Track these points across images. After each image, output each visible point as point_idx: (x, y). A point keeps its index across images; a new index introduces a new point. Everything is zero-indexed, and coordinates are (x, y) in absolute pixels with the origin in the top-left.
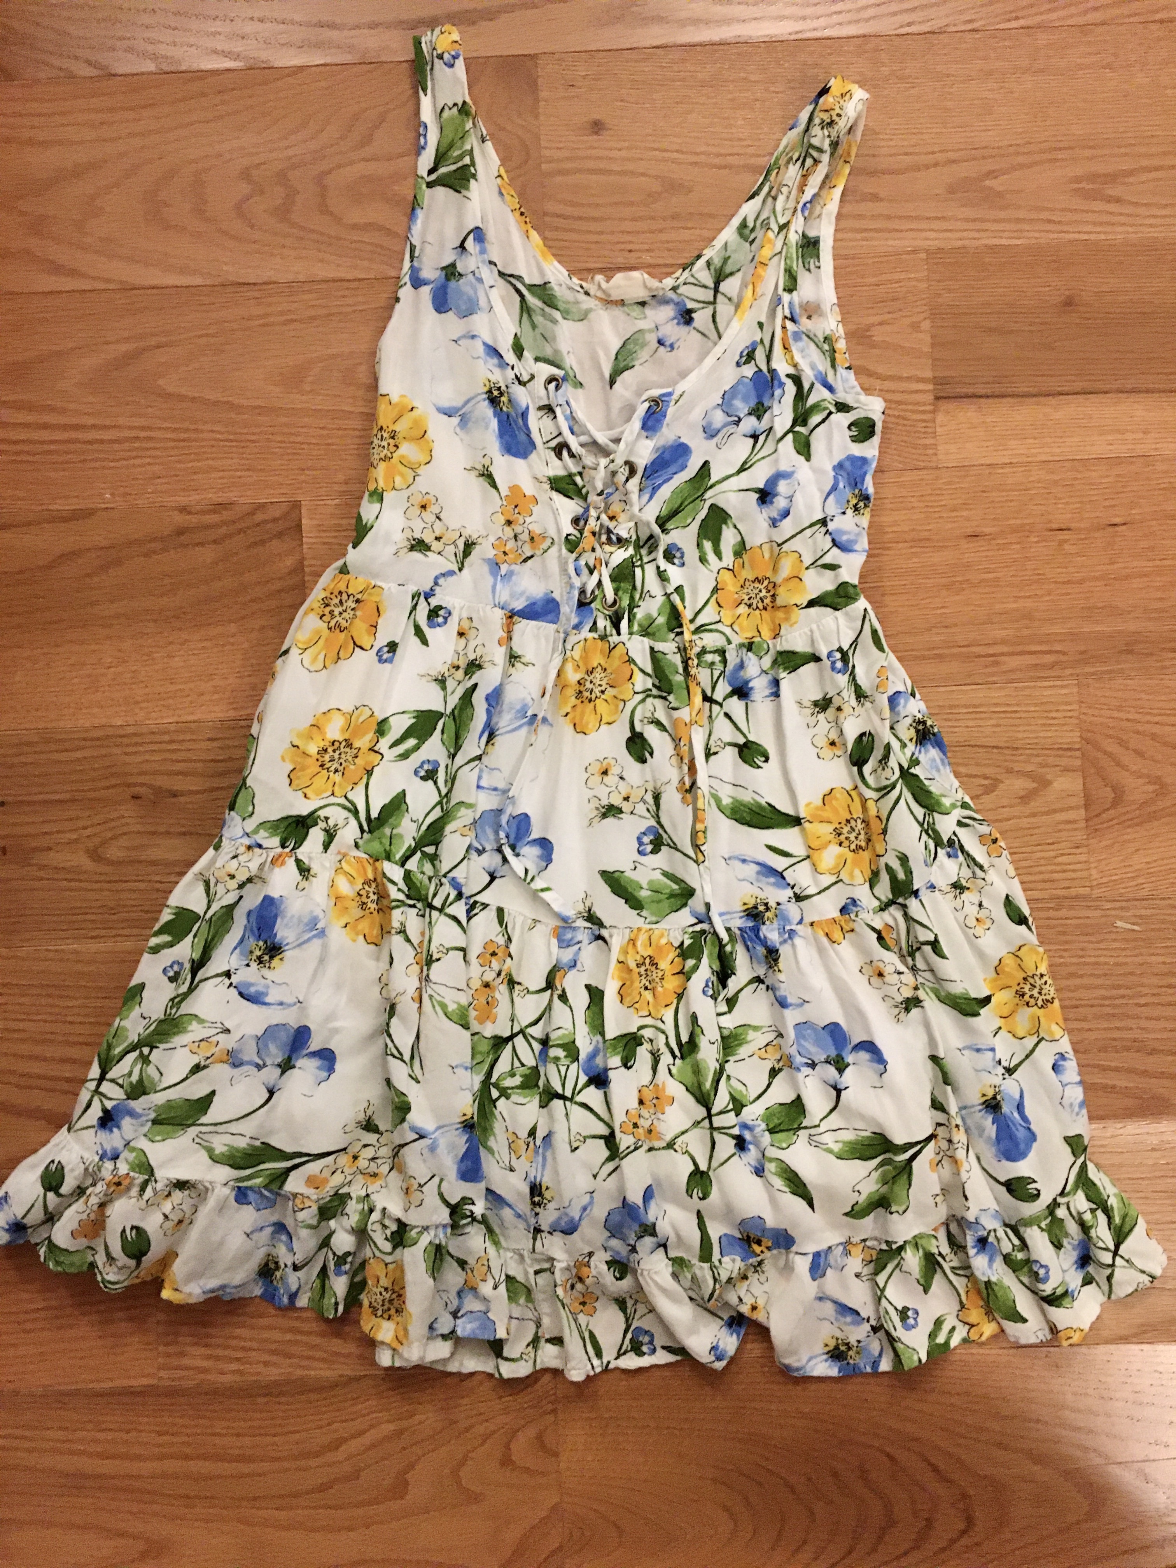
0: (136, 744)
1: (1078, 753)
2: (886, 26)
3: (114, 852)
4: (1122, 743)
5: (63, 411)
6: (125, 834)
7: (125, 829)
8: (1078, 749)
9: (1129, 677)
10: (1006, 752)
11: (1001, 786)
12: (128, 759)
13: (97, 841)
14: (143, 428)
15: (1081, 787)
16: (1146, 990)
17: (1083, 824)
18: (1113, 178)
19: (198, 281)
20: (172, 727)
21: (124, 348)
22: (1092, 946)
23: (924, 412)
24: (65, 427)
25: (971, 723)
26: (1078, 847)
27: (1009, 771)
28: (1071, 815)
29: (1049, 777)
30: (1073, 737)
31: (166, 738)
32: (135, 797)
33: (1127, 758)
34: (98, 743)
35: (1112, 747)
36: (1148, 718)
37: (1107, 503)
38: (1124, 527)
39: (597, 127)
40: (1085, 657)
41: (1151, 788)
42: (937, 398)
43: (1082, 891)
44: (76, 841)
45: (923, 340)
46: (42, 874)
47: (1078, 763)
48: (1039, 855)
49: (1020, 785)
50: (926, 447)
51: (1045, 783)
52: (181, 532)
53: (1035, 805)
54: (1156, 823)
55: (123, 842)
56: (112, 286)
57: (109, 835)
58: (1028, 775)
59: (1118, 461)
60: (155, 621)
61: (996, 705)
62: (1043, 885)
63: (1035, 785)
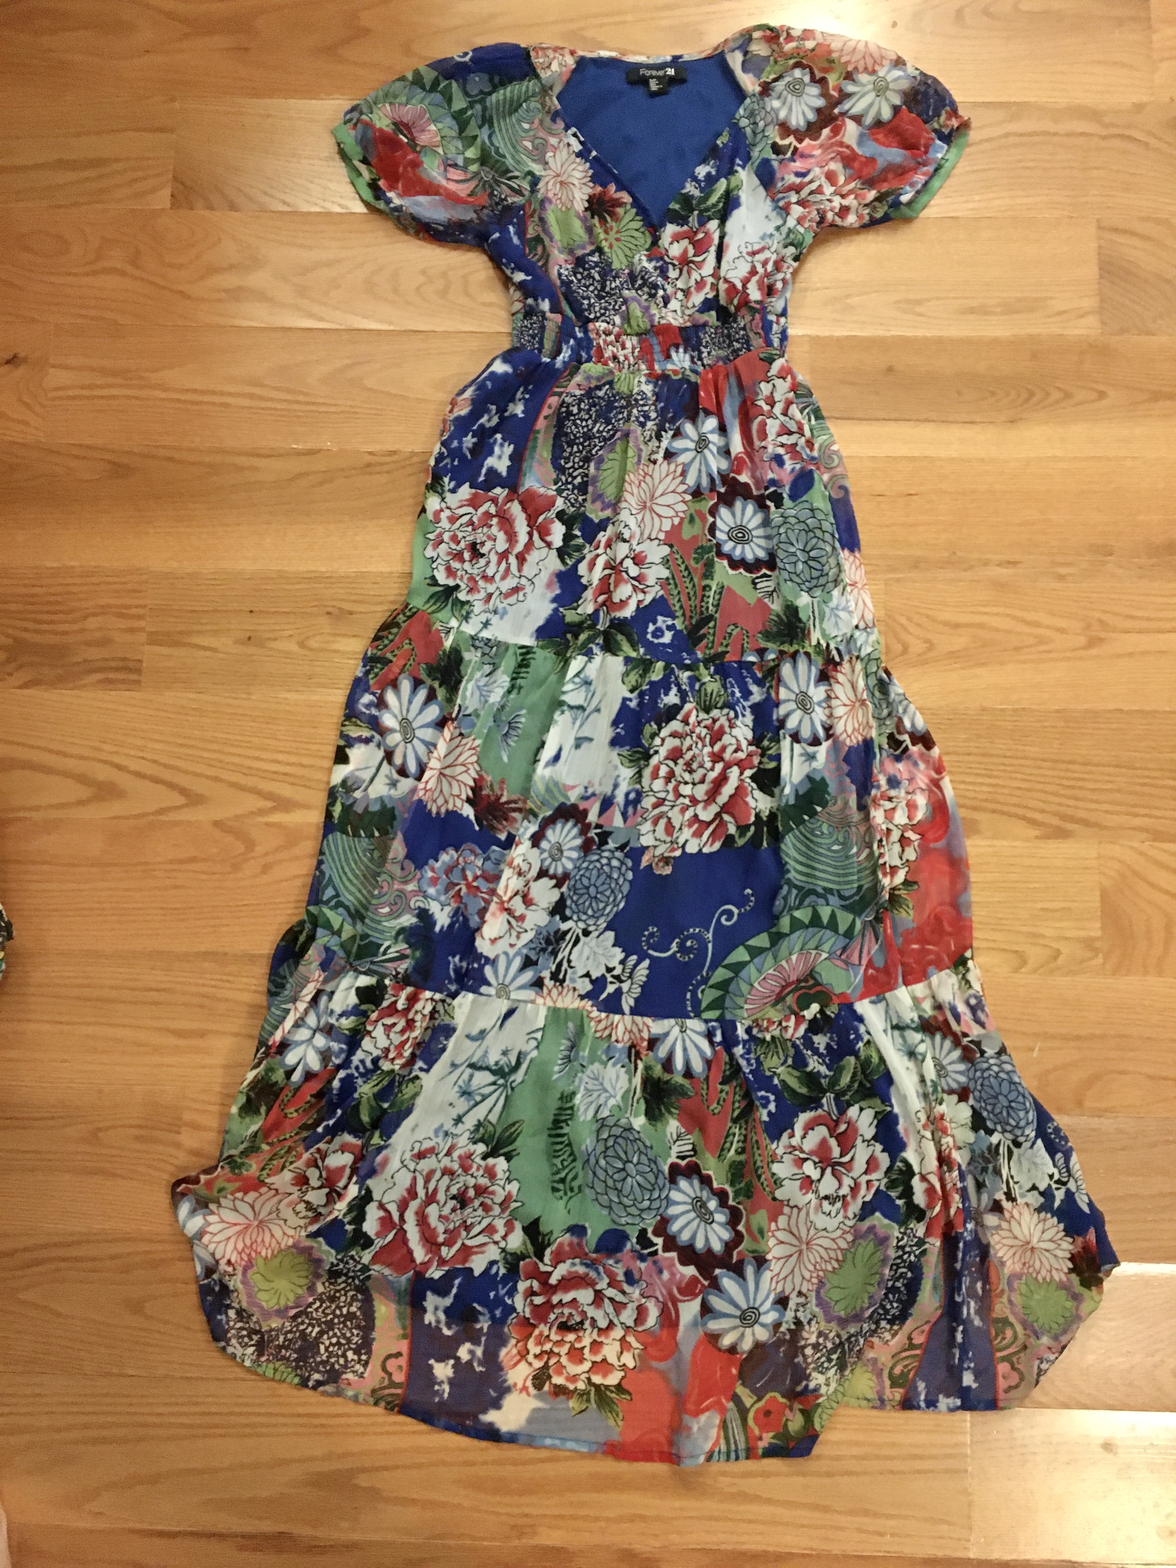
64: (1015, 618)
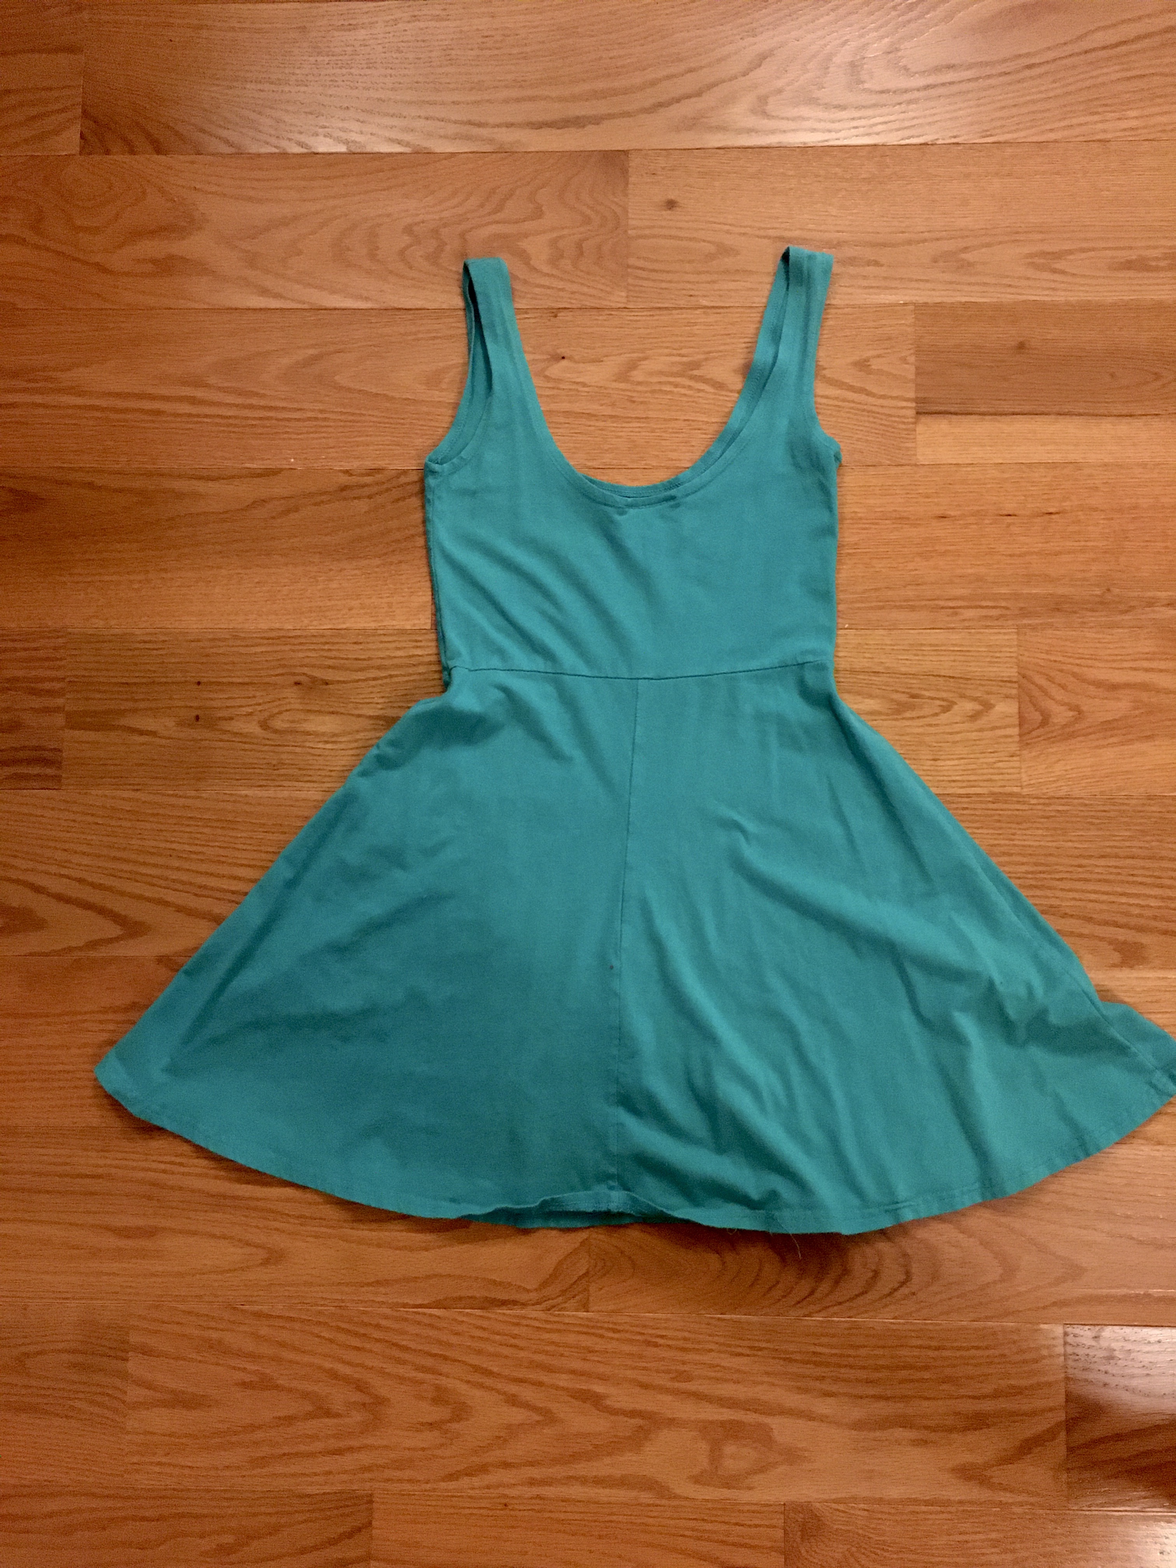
0: (301, 644)
1: (1016, 685)
2: (893, 139)
3: (279, 723)
4: (1050, 679)
5: (263, 396)
6: (287, 711)
7: (288, 707)
8: (1015, 682)
9: (1057, 629)
10: (961, 681)
11: (956, 707)
12: (292, 654)
13: (266, 714)
14: (321, 411)
15: (1016, 711)
16: (1061, 868)
17: (1017, 739)
18: (1058, 256)
19: (369, 305)
20: (328, 633)
21: (311, 351)
22: (1019, 832)
23: (908, 423)
24: (264, 408)
25: (934, 659)
26: (1012, 756)
27: (963, 696)
28: (1009, 731)
29: (992, 702)
30: (1012, 672)
31: (323, 640)
32: (297, 683)
33: (1054, 691)
34: (270, 641)
35: (1042, 682)
36: (1071, 660)
37: (1045, 497)
38: (1057, 516)
39: (671, 204)
40: (1024, 613)
41: (1071, 713)
42: (918, 413)
43: (1016, 790)
44: (251, 714)
45: (909, 371)
46: (225, 737)
47: (1014, 692)
48: (982, 760)
49: (970, 706)
50: (908, 449)
51: (988, 706)
52: (344, 488)
53: (980, 723)
54: (1073, 741)
55: (286, 716)
56: (306, 306)
57: (276, 710)
58: (975, 699)
59: (1054, 465)
60: (320, 553)
61: (955, 645)
62: (985, 784)
63: (981, 708)
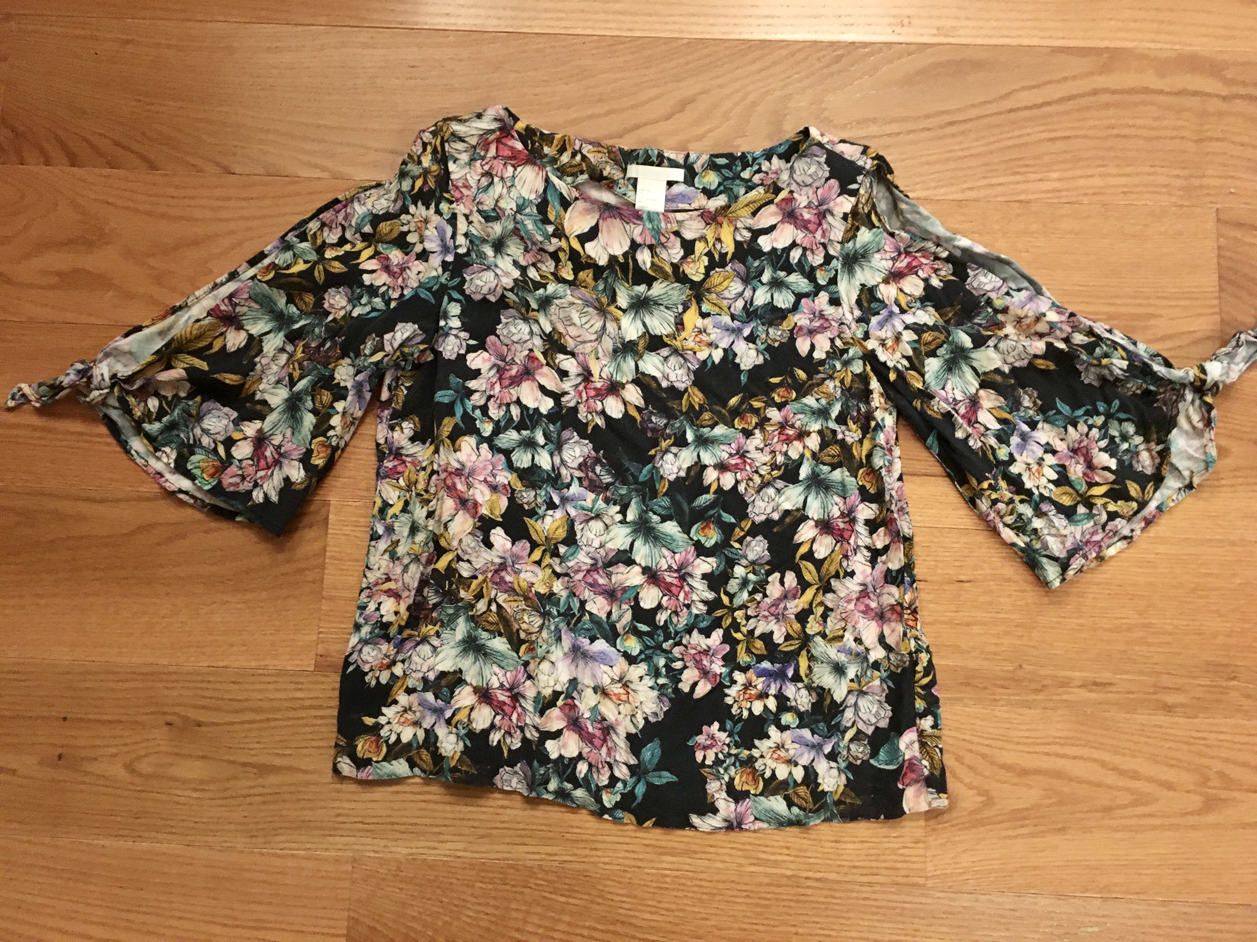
64: (1103, 764)
